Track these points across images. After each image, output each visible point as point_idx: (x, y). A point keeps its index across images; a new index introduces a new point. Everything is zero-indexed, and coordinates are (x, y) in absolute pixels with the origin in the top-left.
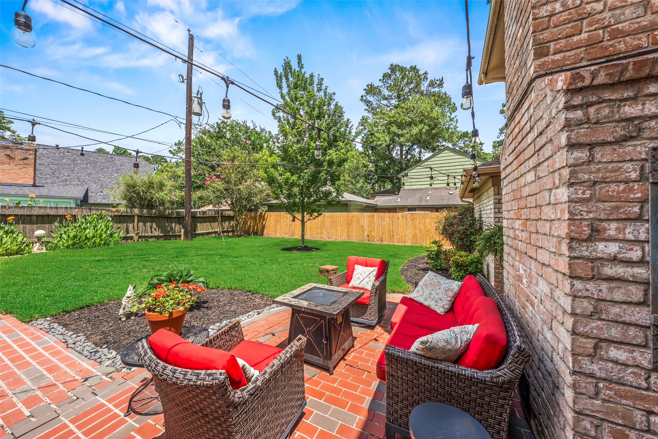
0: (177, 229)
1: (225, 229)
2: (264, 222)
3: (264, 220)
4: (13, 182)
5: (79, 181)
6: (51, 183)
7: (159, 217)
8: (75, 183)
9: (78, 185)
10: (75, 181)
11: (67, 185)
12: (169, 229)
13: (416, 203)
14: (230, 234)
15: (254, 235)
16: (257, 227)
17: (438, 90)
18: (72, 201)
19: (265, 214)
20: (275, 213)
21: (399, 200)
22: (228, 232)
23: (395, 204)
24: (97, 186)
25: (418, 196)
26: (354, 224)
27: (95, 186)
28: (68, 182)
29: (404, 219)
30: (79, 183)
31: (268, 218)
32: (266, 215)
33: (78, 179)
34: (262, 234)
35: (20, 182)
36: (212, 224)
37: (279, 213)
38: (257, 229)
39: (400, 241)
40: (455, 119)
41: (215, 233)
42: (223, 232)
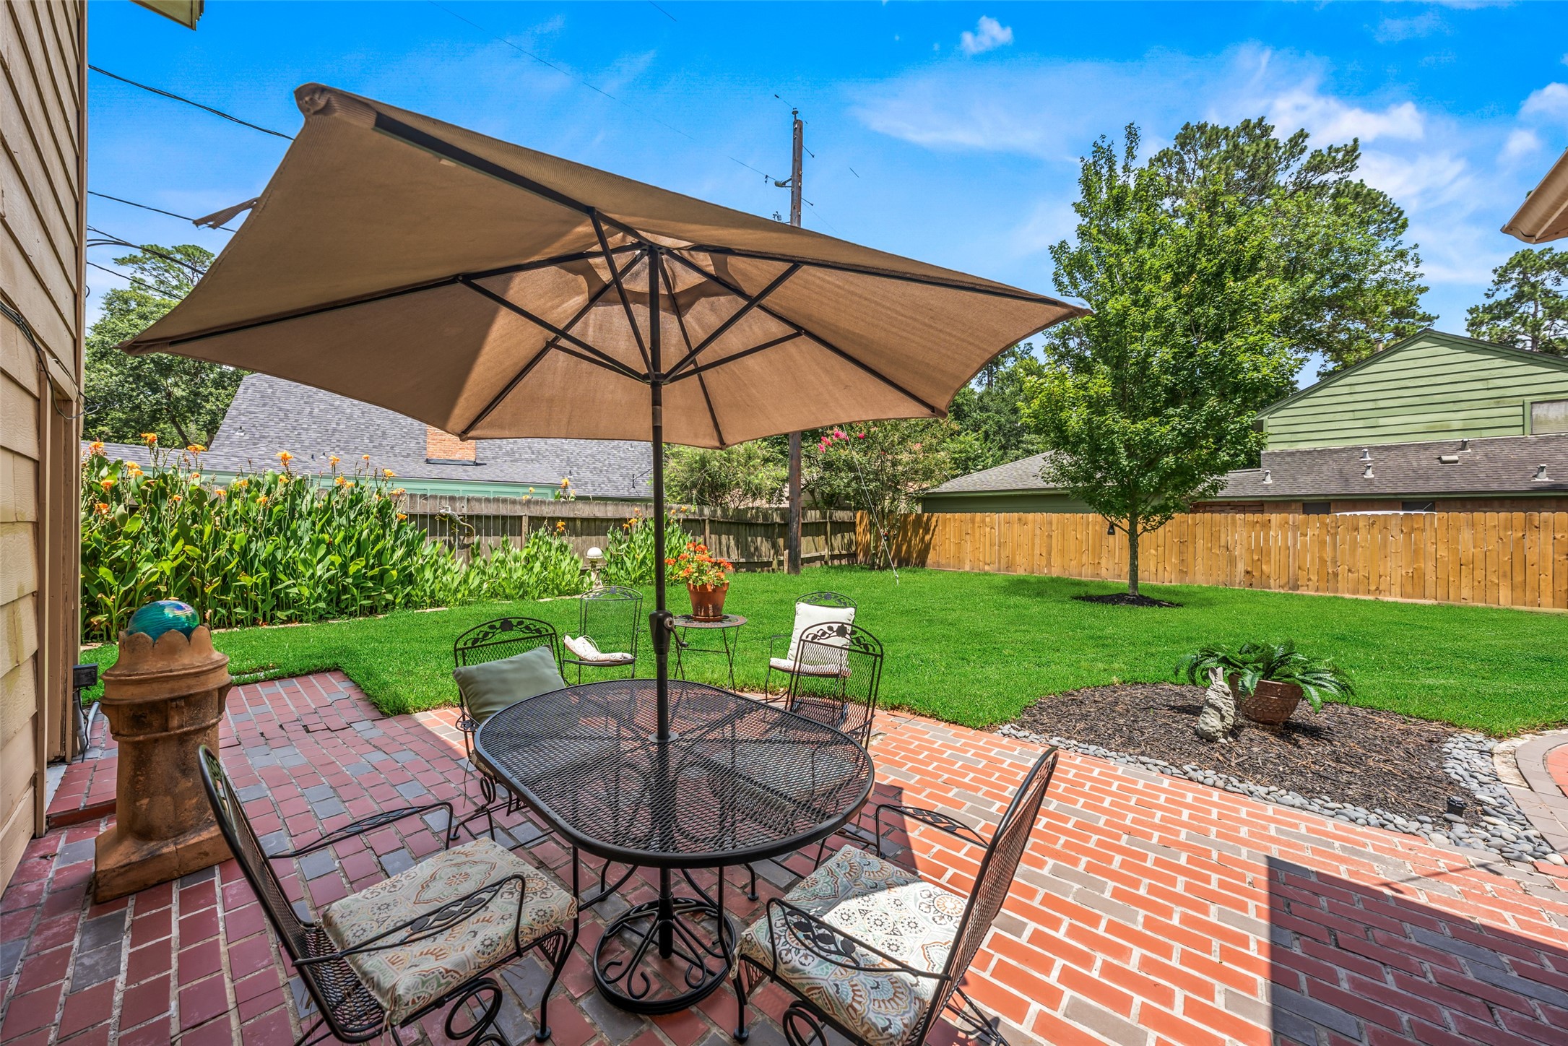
0: (763, 549)
1: (836, 552)
2: (927, 537)
3: (927, 531)
4: (447, 458)
5: (533, 453)
6: (493, 458)
7: (738, 524)
8: (526, 456)
9: (532, 460)
10: (526, 453)
11: (516, 461)
12: (752, 549)
13: (1334, 488)
14: (844, 562)
15: (900, 565)
16: (909, 546)
17: (1336, 177)
18: (549, 491)
19: (929, 519)
20: (957, 515)
21: (1269, 481)
22: (840, 557)
23: (1260, 492)
24: (561, 461)
25: (1329, 468)
26: (1200, 543)
27: (558, 461)
28: (517, 455)
29: (1375, 530)
30: (533, 457)
31: (940, 527)
32: (934, 520)
33: (530, 448)
34: (922, 563)
35: (457, 457)
36: (816, 538)
37: (968, 515)
38: (909, 551)
39: (1361, 588)
40: (1412, 253)
41: (821, 558)
42: (833, 557)
